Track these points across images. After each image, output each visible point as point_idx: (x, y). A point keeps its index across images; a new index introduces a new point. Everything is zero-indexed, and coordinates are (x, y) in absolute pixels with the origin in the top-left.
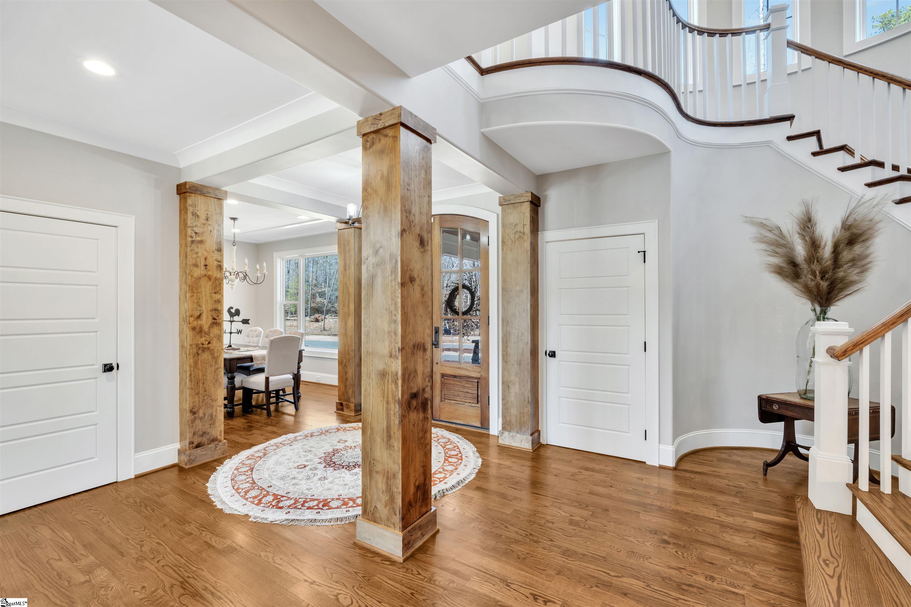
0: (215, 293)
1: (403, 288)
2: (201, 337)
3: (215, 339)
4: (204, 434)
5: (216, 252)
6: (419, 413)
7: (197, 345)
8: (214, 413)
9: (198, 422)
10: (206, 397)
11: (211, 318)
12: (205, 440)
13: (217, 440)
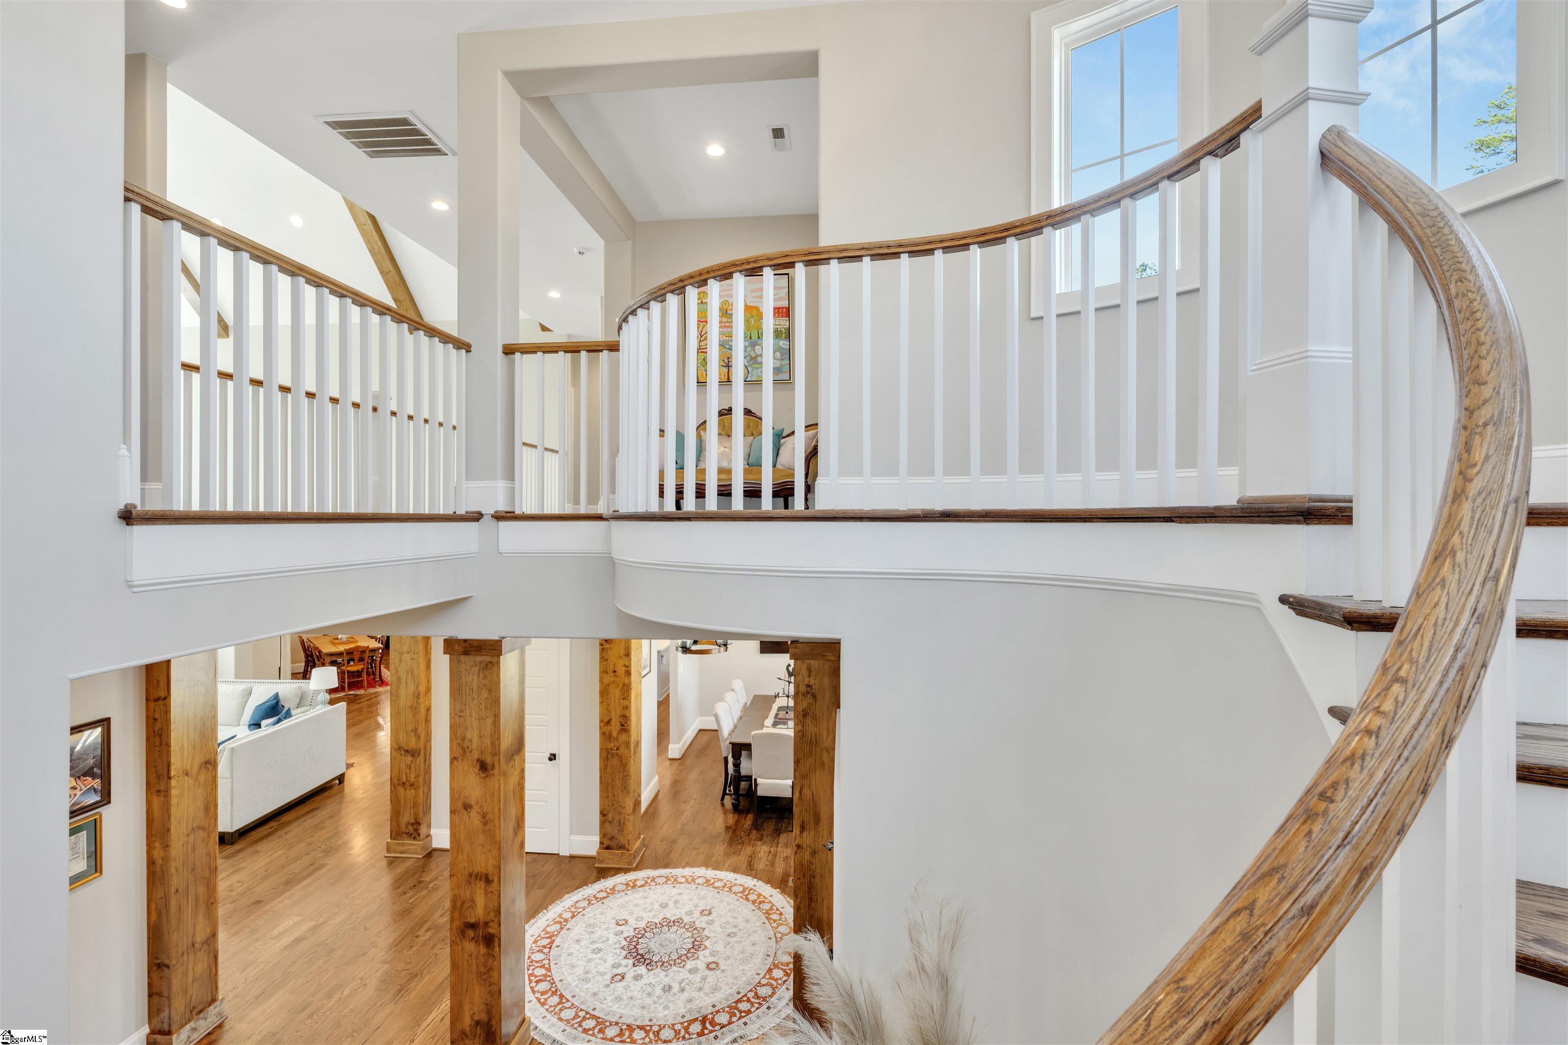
0: (624, 699)
1: (453, 816)
2: (610, 742)
3: (623, 746)
4: (612, 838)
5: (624, 657)
6: (479, 946)
7: (607, 749)
8: (622, 821)
9: (607, 824)
10: (615, 802)
11: (619, 724)
12: (613, 844)
13: (625, 848)
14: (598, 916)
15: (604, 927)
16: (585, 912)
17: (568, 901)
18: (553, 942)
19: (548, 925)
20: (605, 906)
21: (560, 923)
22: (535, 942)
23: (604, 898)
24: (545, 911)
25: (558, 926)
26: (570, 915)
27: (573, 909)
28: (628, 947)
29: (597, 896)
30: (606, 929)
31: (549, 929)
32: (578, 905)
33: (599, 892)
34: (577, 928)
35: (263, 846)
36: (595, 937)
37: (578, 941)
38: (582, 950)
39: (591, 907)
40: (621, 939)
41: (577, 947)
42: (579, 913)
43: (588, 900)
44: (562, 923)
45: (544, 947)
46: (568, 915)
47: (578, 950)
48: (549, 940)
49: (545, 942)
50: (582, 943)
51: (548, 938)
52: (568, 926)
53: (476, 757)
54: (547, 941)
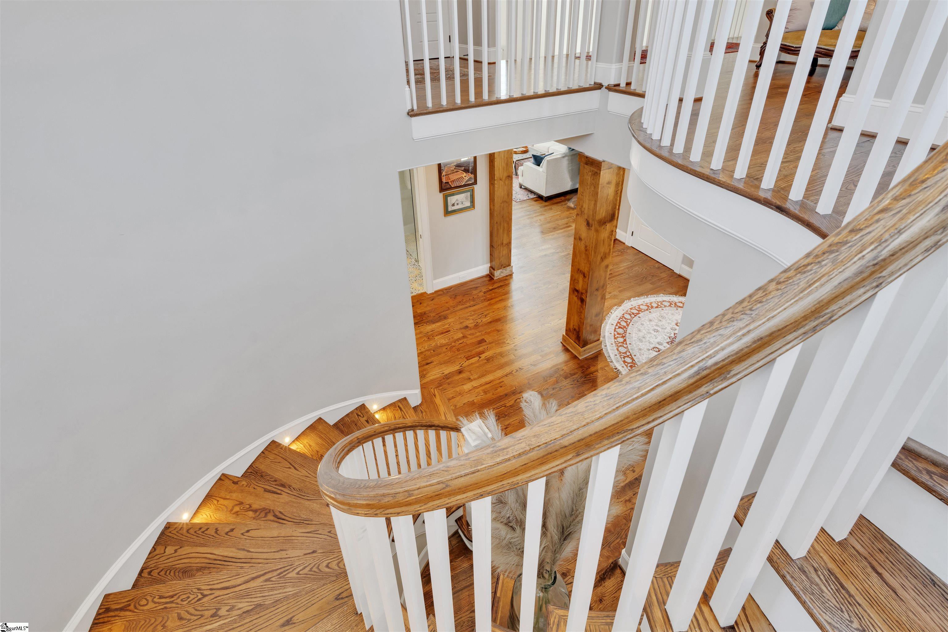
14: (670, 314)
15: (668, 321)
16: (664, 309)
17: (661, 298)
18: (638, 314)
19: (642, 305)
20: (677, 312)
21: (648, 306)
22: (631, 309)
23: (680, 307)
24: (646, 296)
25: (646, 308)
26: (656, 305)
27: (659, 304)
28: (673, 339)
29: (677, 304)
30: (669, 323)
31: (641, 307)
32: (664, 303)
33: (679, 302)
34: (655, 314)
35: (554, 207)
36: (660, 323)
37: (650, 320)
38: (649, 326)
39: (670, 307)
40: (672, 332)
41: (648, 323)
42: (661, 307)
43: (671, 303)
44: (649, 307)
45: (633, 314)
46: (655, 305)
47: (647, 325)
48: (637, 312)
49: (635, 311)
50: (651, 323)
51: (638, 310)
52: (651, 310)
53: (586, 218)
54: (636, 312)
